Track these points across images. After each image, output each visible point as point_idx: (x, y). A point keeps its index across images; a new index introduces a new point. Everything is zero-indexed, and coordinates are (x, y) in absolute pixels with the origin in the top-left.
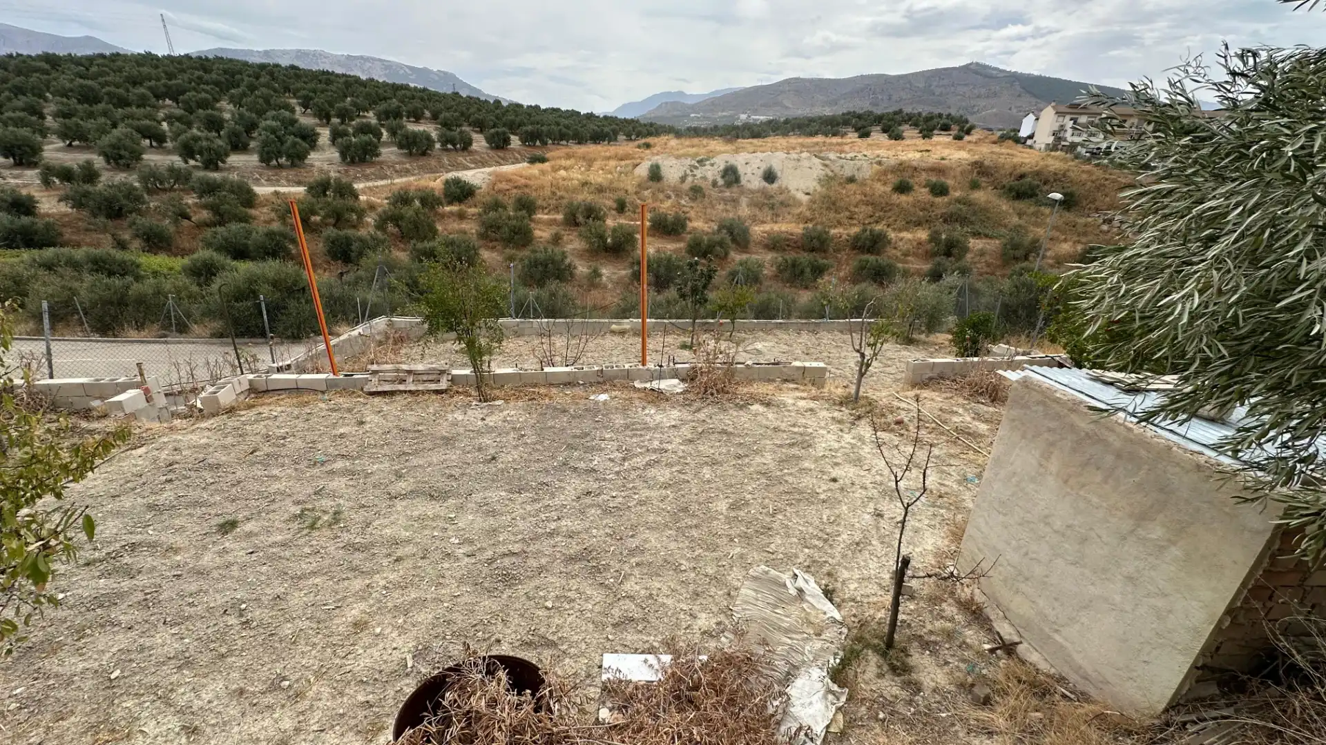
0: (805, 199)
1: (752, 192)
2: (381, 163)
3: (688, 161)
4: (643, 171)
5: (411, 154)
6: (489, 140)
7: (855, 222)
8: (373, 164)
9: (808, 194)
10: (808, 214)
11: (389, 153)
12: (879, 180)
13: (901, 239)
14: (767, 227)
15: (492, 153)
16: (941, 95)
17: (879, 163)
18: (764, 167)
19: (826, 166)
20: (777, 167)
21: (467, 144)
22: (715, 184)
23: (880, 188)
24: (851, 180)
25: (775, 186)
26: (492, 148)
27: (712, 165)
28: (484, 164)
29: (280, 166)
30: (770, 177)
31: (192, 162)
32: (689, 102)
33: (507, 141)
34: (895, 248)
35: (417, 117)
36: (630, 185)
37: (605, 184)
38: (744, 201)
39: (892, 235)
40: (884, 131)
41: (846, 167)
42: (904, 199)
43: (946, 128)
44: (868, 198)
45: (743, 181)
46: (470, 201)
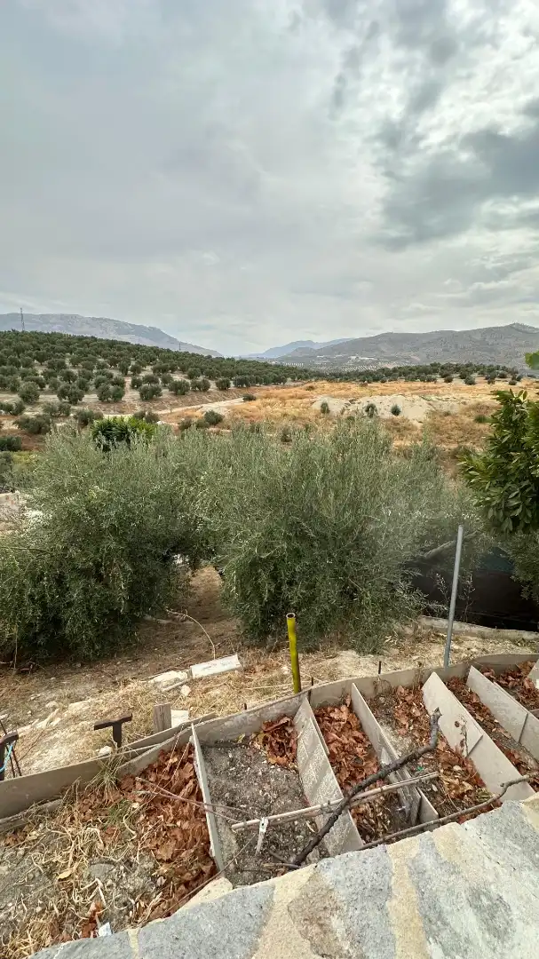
0: (419, 425)
1: (387, 421)
2: (161, 400)
3: (345, 401)
4: (317, 406)
5: (176, 394)
6: (217, 384)
7: (452, 440)
8: (157, 400)
9: (421, 422)
11: (165, 392)
12: (465, 414)
15: (220, 393)
16: (493, 344)
17: (464, 403)
18: (392, 405)
19: (431, 404)
20: (400, 406)
21: (204, 388)
22: (363, 416)
23: (467, 420)
24: (447, 414)
25: (401, 417)
26: (220, 390)
27: (359, 403)
28: (218, 399)
29: (109, 402)
31: (64, 400)
33: (228, 385)
35: (173, 370)
36: (311, 415)
37: (296, 415)
38: (381, 426)
40: (462, 377)
41: (444, 406)
42: (483, 426)
43: (503, 376)
44: (460, 425)
45: (379, 413)
46: (220, 425)
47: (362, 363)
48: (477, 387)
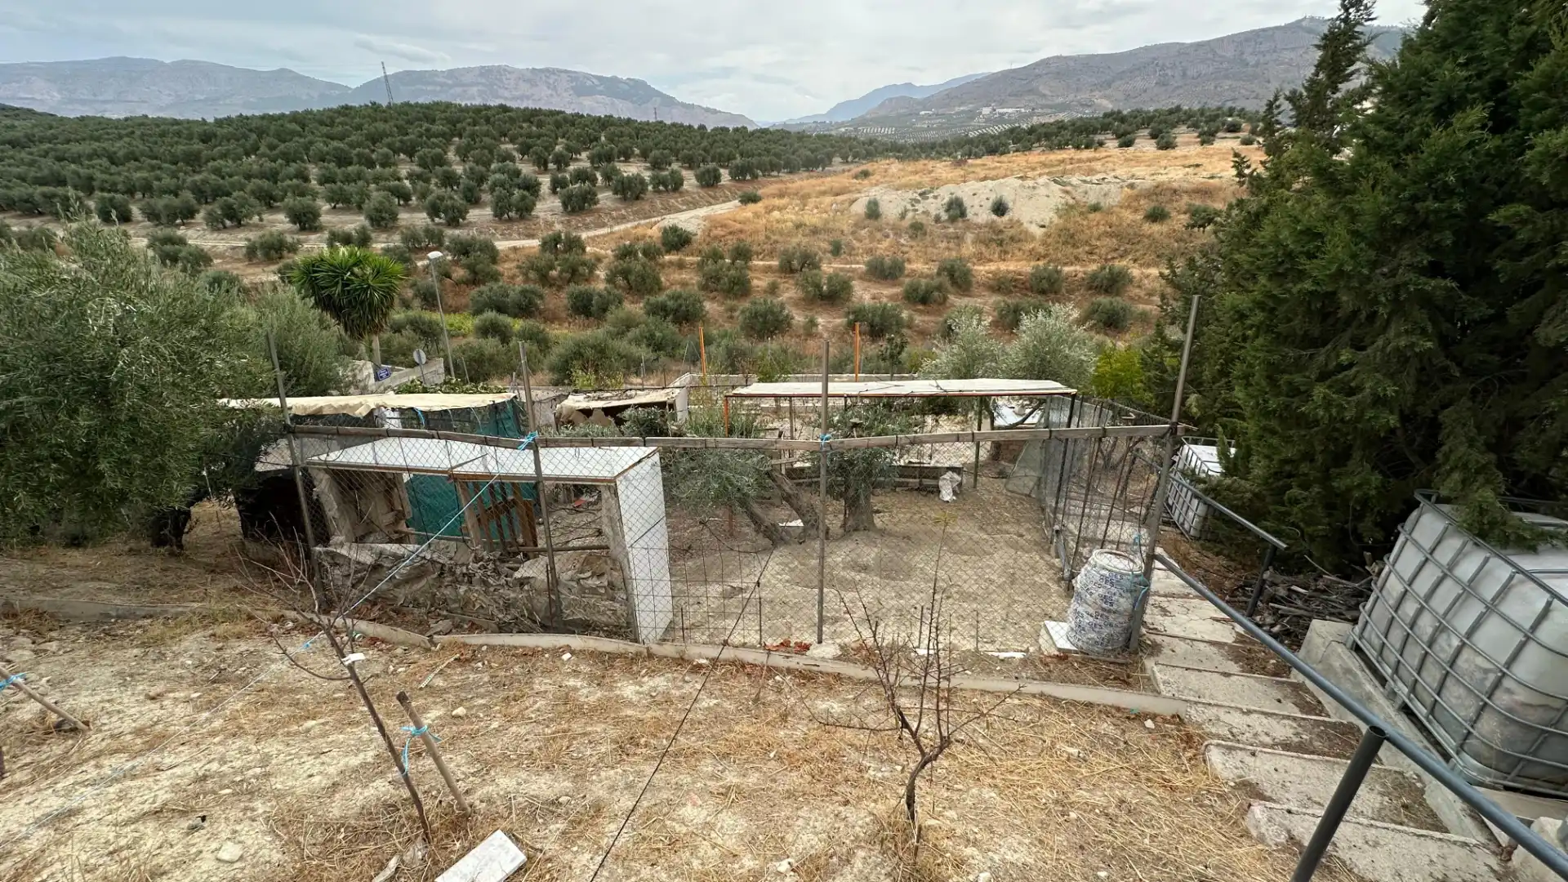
0: (1038, 232)
1: (979, 227)
2: (598, 211)
3: (911, 195)
4: (860, 208)
5: (625, 199)
6: (699, 178)
7: (1095, 257)
8: (591, 212)
9: (1043, 226)
10: (1041, 250)
11: (606, 198)
12: (1129, 207)
13: (1147, 276)
14: (992, 267)
15: (702, 192)
16: (1257, 65)
17: (1131, 186)
18: (993, 197)
19: (1067, 192)
20: (1008, 197)
21: (676, 184)
22: (937, 219)
23: (1128, 216)
24: (1096, 208)
25: (1006, 218)
26: (702, 187)
27: (935, 197)
28: (694, 205)
29: (510, 219)
30: (1000, 209)
31: (437, 220)
32: (918, 96)
33: (717, 178)
34: (1139, 287)
35: (627, 156)
36: (845, 224)
37: (819, 224)
38: (969, 237)
39: (1135, 272)
40: (1153, 136)
41: (1091, 193)
42: (1156, 228)
43: (1234, 129)
44: (1113, 229)
45: (970, 215)
46: (687, 248)
47: (1001, 119)
48: (1177, 152)
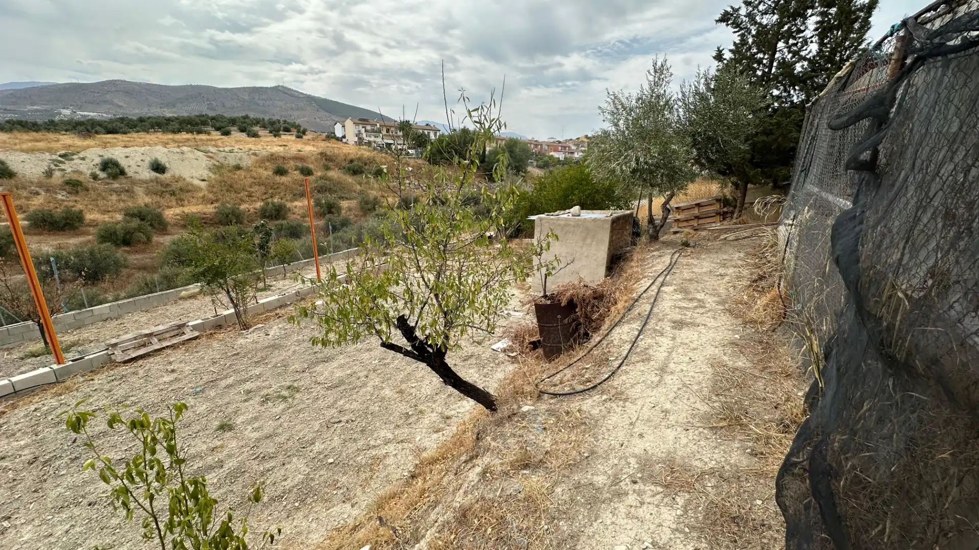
0: (203, 185)
1: (146, 182)
9: (203, 180)
10: (212, 196)
12: (260, 167)
13: (296, 207)
14: (178, 210)
17: (255, 155)
18: (148, 160)
19: (211, 157)
20: (163, 160)
22: (95, 177)
23: (264, 173)
24: (238, 168)
25: (167, 175)
30: (158, 168)
34: (294, 213)
38: (139, 191)
39: (289, 205)
40: (242, 130)
41: (229, 158)
42: (284, 179)
43: (287, 130)
44: (258, 180)
